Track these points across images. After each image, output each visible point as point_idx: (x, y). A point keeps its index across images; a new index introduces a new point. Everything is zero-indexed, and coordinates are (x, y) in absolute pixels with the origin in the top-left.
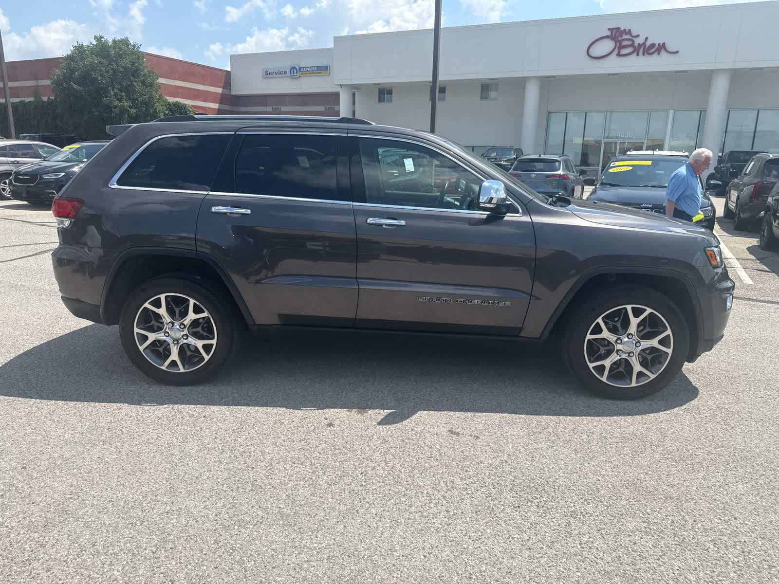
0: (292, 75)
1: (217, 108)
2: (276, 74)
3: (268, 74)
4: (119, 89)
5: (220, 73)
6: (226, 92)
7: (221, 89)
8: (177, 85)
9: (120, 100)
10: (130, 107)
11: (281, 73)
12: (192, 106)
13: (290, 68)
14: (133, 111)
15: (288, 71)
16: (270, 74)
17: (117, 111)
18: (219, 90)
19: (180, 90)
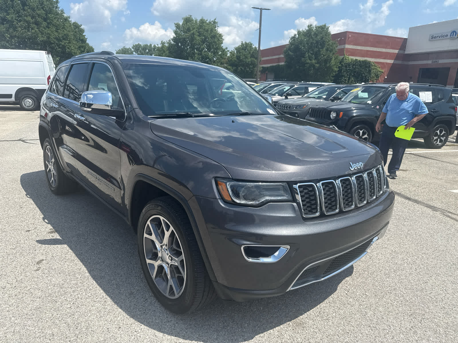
0: (452, 37)
1: (392, 62)
2: (439, 37)
3: (433, 38)
4: (311, 53)
5: (399, 40)
6: (401, 52)
7: (398, 50)
8: (367, 49)
9: (310, 60)
10: (316, 63)
11: (443, 37)
12: (375, 62)
13: (451, 32)
14: (317, 65)
15: (449, 35)
16: (435, 37)
17: (308, 65)
18: (396, 51)
19: (369, 53)
